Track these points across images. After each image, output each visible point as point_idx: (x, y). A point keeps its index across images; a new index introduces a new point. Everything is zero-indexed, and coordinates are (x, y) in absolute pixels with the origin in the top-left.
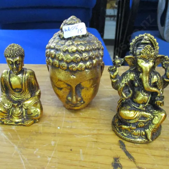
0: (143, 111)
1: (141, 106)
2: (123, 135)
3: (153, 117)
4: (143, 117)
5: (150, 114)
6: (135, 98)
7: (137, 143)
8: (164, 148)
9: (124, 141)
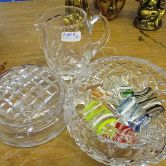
0: (153, 10)
1: (152, 7)
2: (142, 26)
3: (158, 13)
4: (153, 14)
5: (157, 12)
6: (149, 3)
7: (150, 30)
8: (164, 31)
9: (142, 31)
